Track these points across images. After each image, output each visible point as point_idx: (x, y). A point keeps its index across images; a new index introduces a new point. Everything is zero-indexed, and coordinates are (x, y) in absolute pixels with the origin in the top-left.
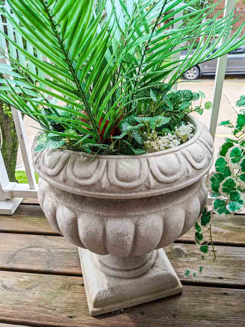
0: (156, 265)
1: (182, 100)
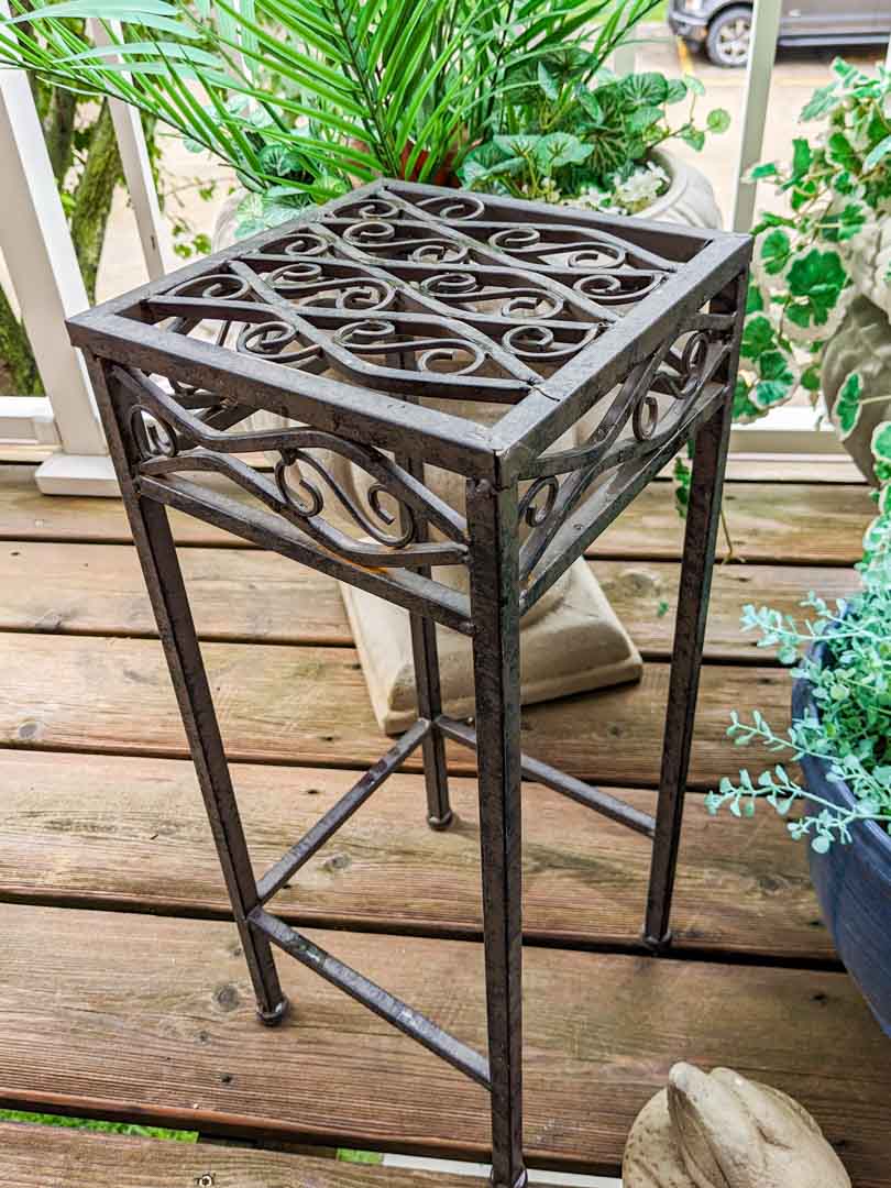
0: (567, 602)
1: (639, 102)
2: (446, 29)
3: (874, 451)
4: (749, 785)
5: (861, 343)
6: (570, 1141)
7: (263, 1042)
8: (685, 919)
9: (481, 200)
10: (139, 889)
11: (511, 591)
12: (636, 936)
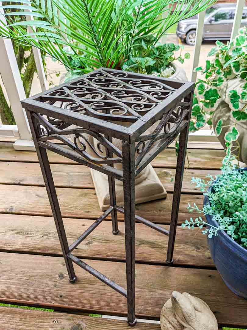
0: (148, 178)
1: (167, 50)
2: (119, 30)
3: (225, 139)
4: (192, 221)
5: (222, 112)
6: (147, 311)
7: (70, 287)
8: (176, 257)
9: (127, 73)
10: (39, 249)
11: (133, 170)
12: (164, 261)
